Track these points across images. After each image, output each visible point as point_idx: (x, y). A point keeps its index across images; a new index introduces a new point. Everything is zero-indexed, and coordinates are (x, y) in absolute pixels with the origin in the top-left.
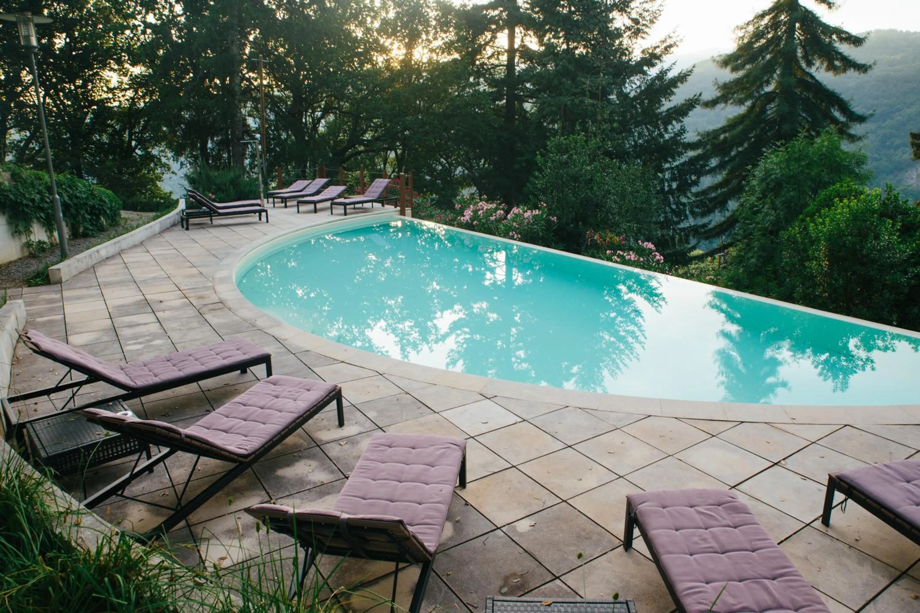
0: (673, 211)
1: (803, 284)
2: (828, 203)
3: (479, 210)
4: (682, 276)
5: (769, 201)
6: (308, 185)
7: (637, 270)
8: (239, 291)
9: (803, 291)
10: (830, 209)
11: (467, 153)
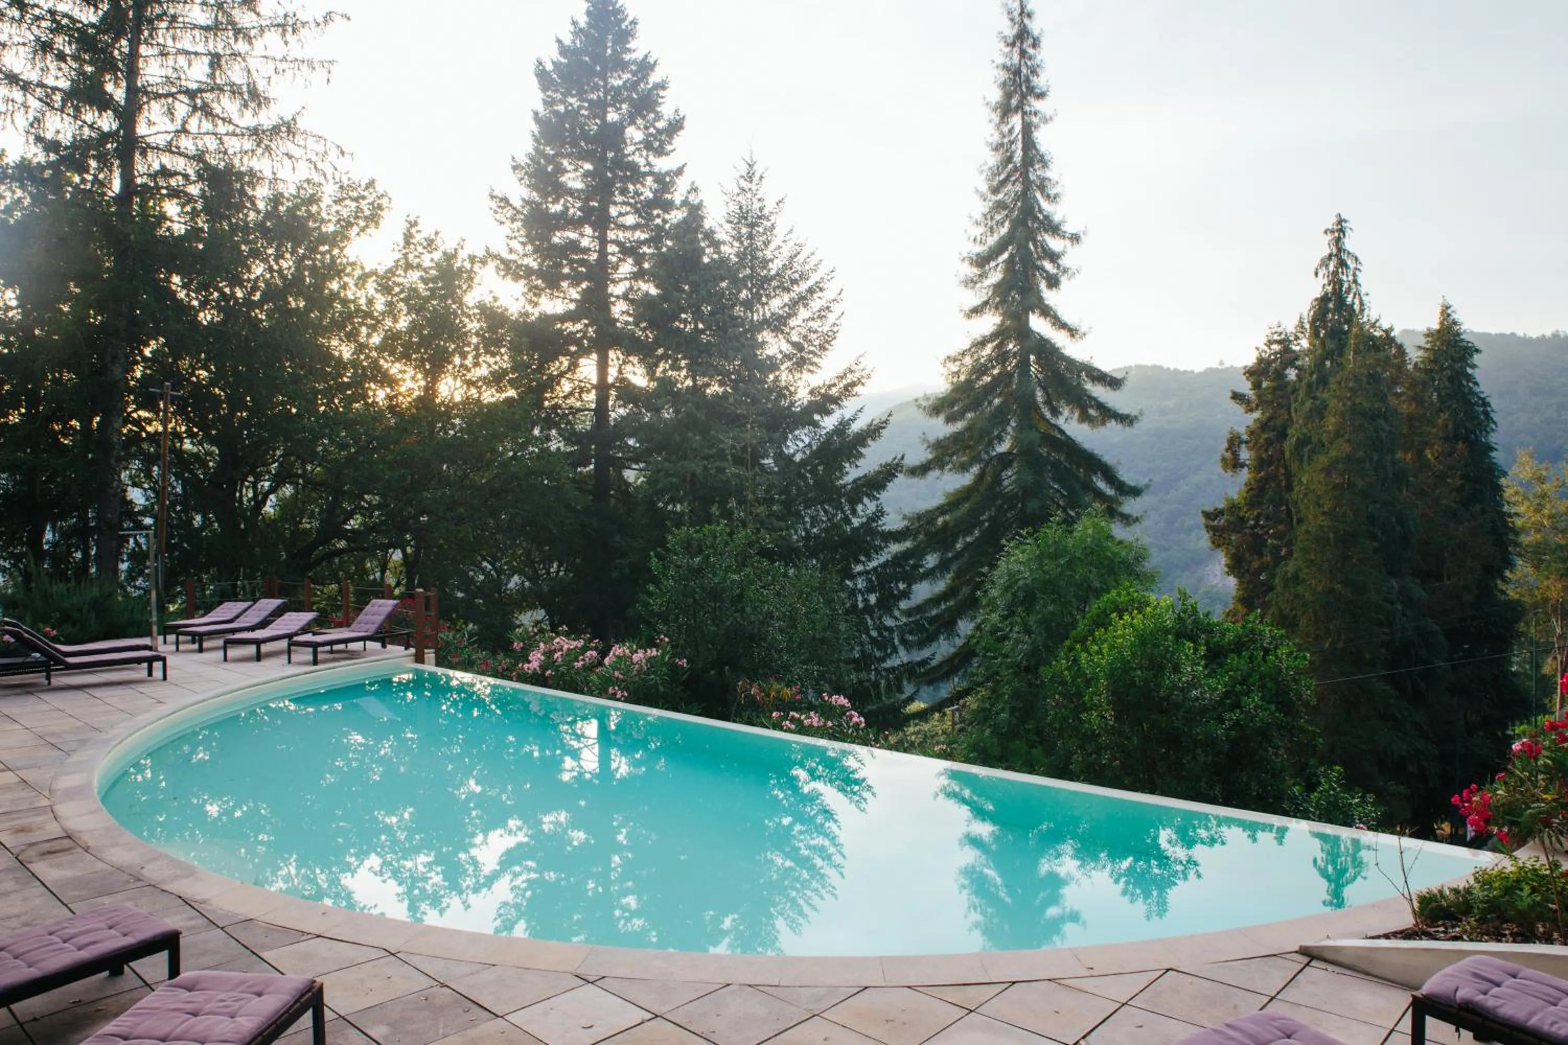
0: (873, 641)
1: (1082, 748)
2: (1102, 621)
3: (555, 651)
4: (897, 747)
5: (1018, 619)
6: (245, 610)
7: (823, 742)
8: (106, 812)
9: (1084, 760)
10: (1106, 629)
11: (528, 554)
